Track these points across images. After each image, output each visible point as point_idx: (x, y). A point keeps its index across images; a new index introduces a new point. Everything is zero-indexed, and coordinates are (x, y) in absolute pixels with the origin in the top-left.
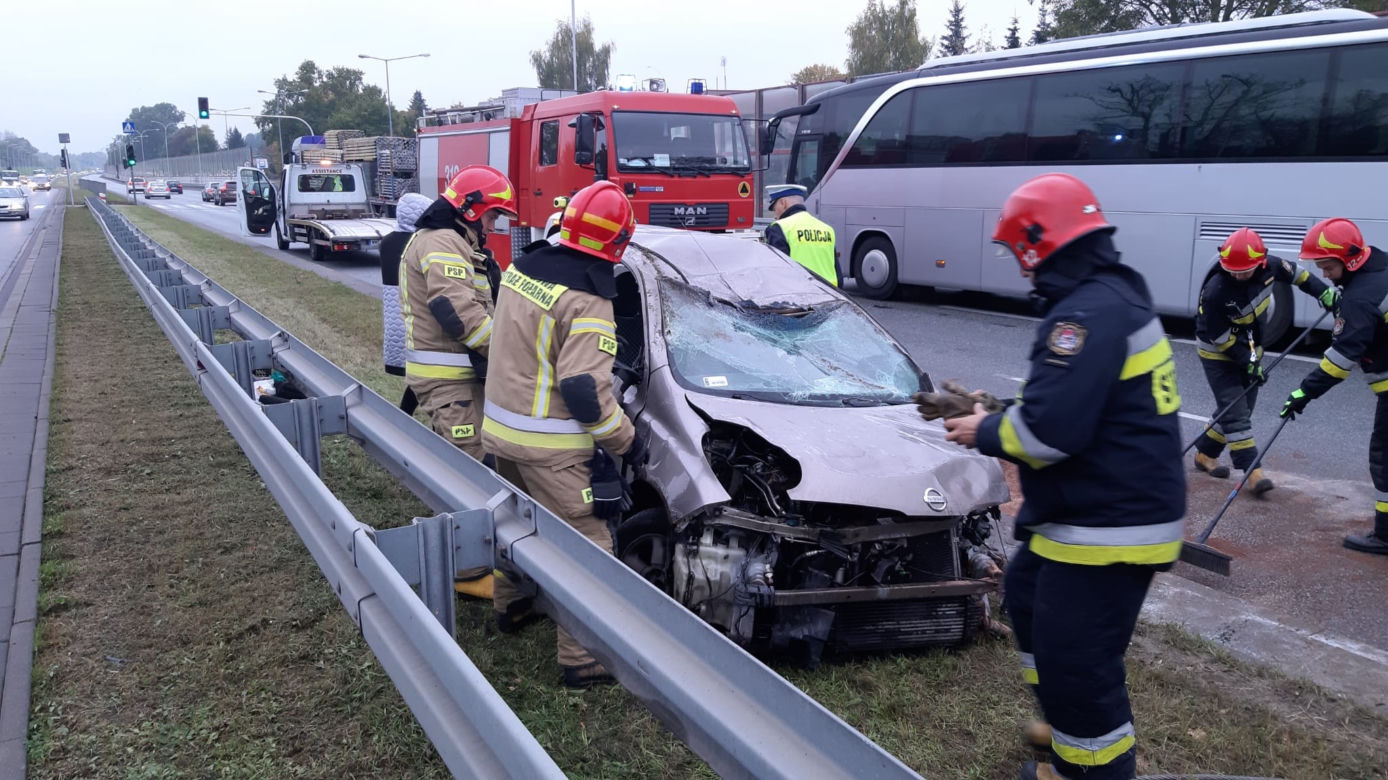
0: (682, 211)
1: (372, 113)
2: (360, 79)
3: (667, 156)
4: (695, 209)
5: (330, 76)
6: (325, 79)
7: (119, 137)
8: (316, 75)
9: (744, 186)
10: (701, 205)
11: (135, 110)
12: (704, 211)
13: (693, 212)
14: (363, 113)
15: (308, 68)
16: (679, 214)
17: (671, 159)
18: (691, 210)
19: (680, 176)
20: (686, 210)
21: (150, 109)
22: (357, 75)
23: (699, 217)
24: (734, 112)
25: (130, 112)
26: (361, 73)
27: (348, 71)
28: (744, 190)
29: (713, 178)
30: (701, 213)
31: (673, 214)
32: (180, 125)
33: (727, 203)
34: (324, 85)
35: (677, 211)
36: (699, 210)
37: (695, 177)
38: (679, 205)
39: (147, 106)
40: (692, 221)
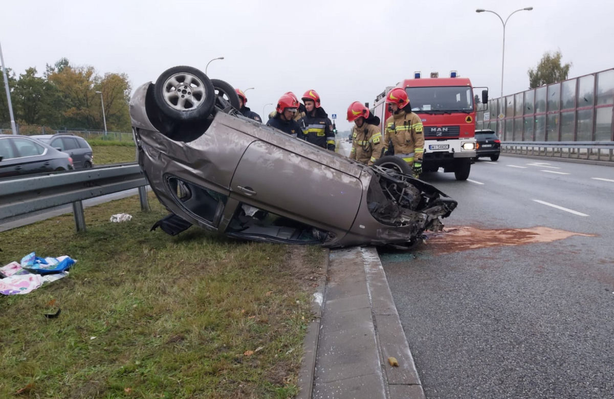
0: (435, 129)
3: (430, 105)
4: (442, 129)
9: (469, 118)
10: (445, 127)
12: (446, 130)
13: (441, 130)
16: (433, 131)
17: (432, 107)
18: (439, 129)
19: (435, 114)
20: (437, 129)
23: (444, 133)
24: (468, 84)
28: (469, 119)
29: (452, 115)
30: (445, 131)
31: (430, 131)
33: (458, 126)
35: (432, 130)
36: (444, 129)
37: (443, 114)
38: (434, 127)
40: (440, 134)
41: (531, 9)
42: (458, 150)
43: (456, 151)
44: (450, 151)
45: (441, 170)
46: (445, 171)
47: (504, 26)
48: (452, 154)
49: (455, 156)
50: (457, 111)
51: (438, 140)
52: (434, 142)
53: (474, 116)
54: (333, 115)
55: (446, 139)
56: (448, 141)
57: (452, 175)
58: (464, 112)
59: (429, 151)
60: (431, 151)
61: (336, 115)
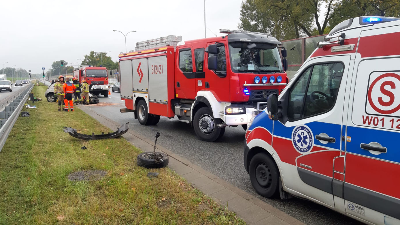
1: (108, 63)
2: (106, 55)
5: (98, 54)
6: (97, 55)
7: (50, 69)
8: (95, 54)
10: (99, 81)
11: (54, 62)
14: (105, 63)
15: (92, 53)
16: (96, 83)
17: (95, 75)
18: (98, 82)
19: (96, 78)
21: (58, 62)
22: (105, 54)
24: (105, 69)
25: (53, 63)
26: (106, 54)
27: (103, 53)
28: (106, 79)
32: (66, 66)
33: (103, 81)
34: (97, 57)
37: (98, 78)
38: (96, 81)
39: (57, 61)
40: (98, 83)
41: (136, 32)
42: (104, 88)
43: (103, 88)
44: (101, 88)
45: (100, 94)
46: (101, 95)
47: (125, 37)
48: (102, 89)
49: (103, 90)
50: (102, 77)
51: (97, 85)
52: (96, 86)
53: (108, 78)
54: (43, 68)
55: (100, 85)
56: (101, 85)
57: (103, 96)
58: (105, 77)
59: (95, 88)
60: (96, 88)
61: (44, 68)
